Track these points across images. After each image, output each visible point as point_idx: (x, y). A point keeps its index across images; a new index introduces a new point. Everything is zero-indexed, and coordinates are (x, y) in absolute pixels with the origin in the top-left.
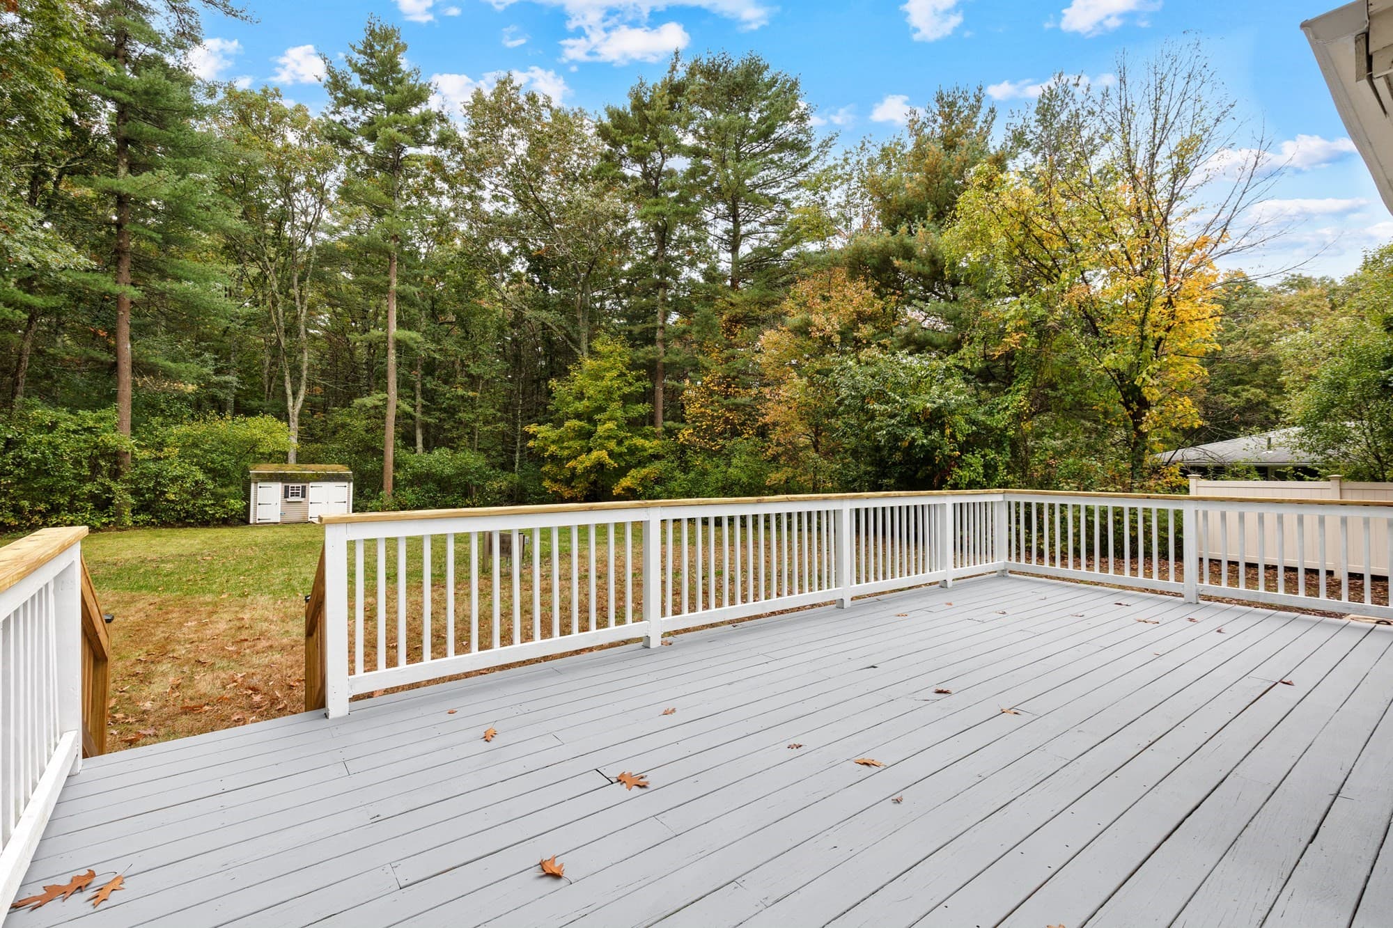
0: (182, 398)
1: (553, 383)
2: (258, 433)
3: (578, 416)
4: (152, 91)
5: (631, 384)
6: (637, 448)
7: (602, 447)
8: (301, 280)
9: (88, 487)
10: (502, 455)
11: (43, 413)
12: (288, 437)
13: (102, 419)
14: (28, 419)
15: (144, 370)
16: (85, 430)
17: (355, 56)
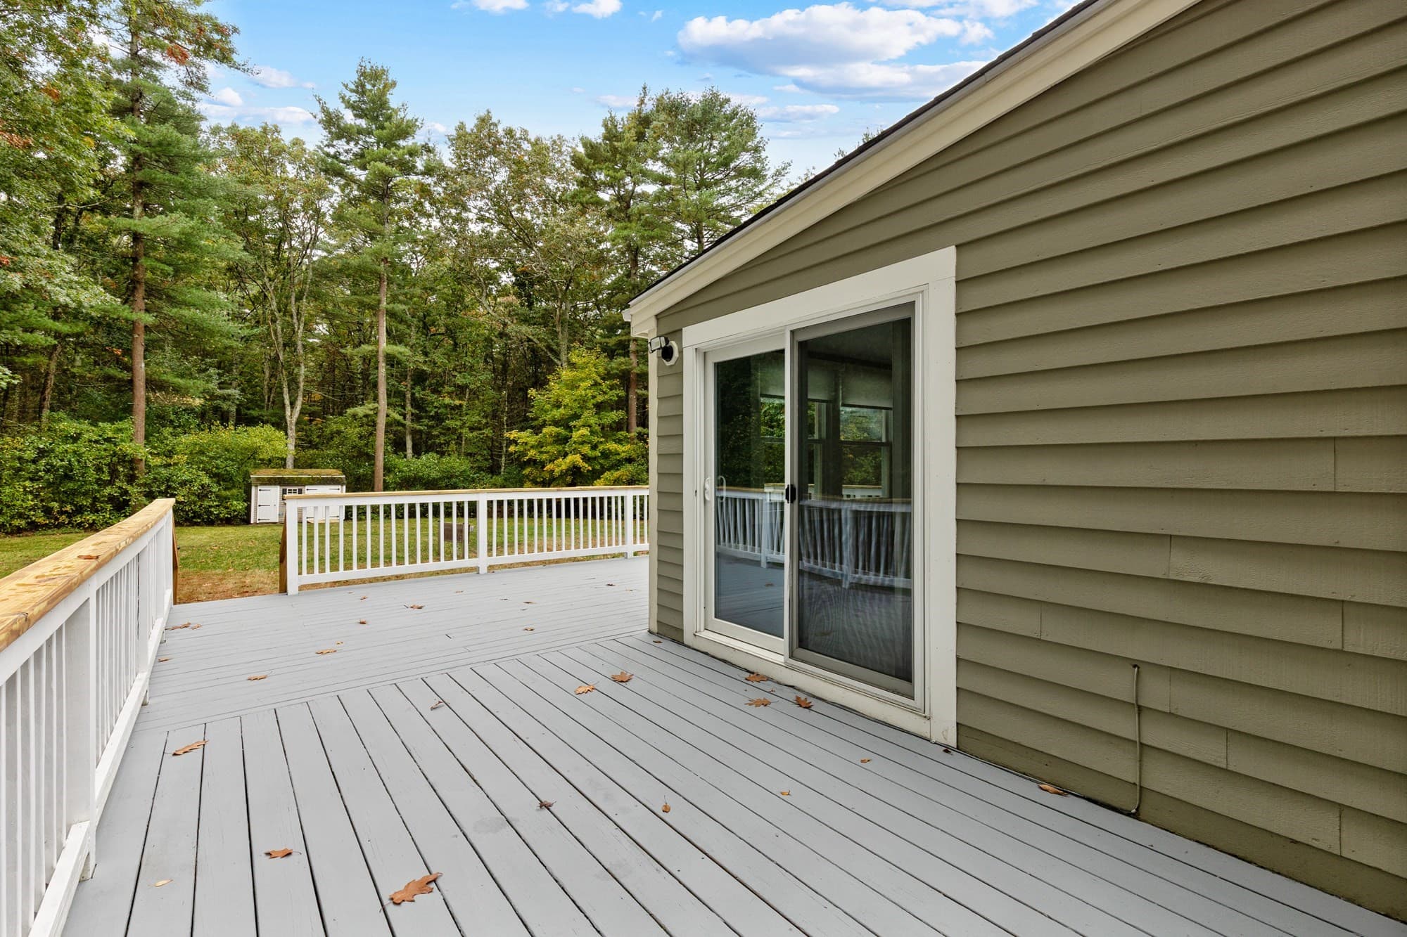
0: (189, 410)
1: (532, 392)
2: (258, 441)
3: (556, 423)
4: (165, 142)
5: (605, 393)
6: (611, 452)
7: (576, 451)
8: (298, 299)
9: (108, 490)
10: (487, 460)
11: (69, 426)
12: (286, 445)
13: (120, 430)
14: (55, 431)
15: (156, 386)
16: (105, 440)
17: (348, 94)
